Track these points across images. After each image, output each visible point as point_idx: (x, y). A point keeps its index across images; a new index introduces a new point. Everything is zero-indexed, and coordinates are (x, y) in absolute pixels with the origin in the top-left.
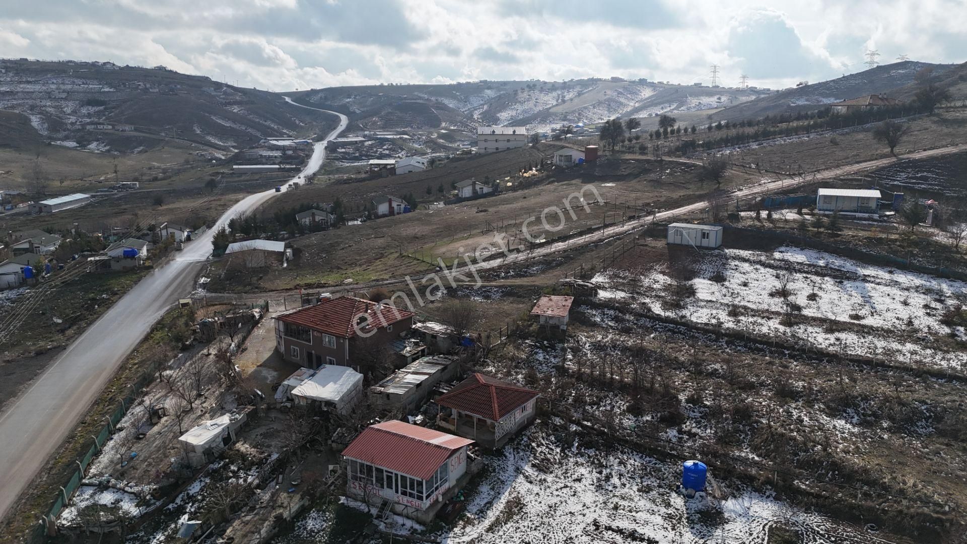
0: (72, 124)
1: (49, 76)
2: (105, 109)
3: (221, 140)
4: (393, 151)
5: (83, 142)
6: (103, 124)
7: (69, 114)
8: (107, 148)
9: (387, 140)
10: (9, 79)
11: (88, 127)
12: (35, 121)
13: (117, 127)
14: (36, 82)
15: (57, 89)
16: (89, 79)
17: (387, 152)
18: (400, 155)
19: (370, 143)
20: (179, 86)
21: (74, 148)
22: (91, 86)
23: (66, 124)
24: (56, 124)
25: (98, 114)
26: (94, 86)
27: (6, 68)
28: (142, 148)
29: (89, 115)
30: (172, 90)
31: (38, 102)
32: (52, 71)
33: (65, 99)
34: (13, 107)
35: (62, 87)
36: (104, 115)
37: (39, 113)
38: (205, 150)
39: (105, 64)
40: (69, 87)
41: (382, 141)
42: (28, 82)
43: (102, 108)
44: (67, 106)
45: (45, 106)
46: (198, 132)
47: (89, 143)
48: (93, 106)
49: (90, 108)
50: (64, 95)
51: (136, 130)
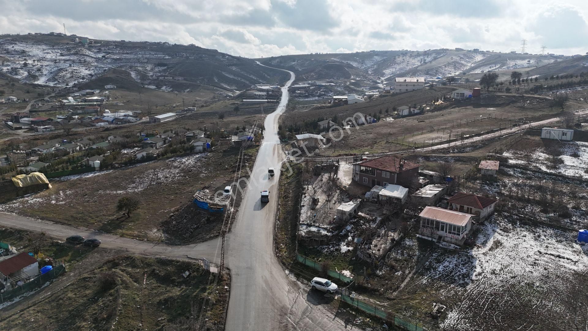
0: (151, 76)
1: (138, 50)
2: (168, 68)
3: (228, 85)
4: (327, 92)
5: (159, 87)
6: (168, 76)
7: (149, 71)
8: (171, 89)
9: (323, 86)
10: (117, 52)
11: (160, 78)
12: (133, 75)
13: (175, 78)
14: (131, 53)
15: (142, 57)
16: (158, 51)
17: (323, 93)
18: (330, 94)
19: (313, 87)
20: (204, 55)
21: (154, 90)
22: (159, 55)
23: (149, 76)
24: (143, 76)
25: (164, 71)
26: (161, 56)
27: (116, 45)
28: (189, 90)
29: (160, 72)
30: (201, 57)
31: (133, 64)
32: (139, 47)
33: (147, 63)
34: (121, 67)
35: (145, 56)
36: (168, 71)
37: (135, 70)
38: (221, 91)
39: (164, 43)
40: (148, 56)
41: (320, 87)
42: (127, 53)
43: (166, 67)
44: (148, 67)
45: (137, 66)
46: (216, 81)
47: (162, 86)
48: (161, 67)
49: (160, 67)
50: (146, 61)
51: (185, 79)
